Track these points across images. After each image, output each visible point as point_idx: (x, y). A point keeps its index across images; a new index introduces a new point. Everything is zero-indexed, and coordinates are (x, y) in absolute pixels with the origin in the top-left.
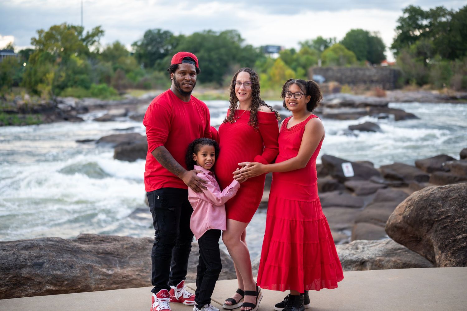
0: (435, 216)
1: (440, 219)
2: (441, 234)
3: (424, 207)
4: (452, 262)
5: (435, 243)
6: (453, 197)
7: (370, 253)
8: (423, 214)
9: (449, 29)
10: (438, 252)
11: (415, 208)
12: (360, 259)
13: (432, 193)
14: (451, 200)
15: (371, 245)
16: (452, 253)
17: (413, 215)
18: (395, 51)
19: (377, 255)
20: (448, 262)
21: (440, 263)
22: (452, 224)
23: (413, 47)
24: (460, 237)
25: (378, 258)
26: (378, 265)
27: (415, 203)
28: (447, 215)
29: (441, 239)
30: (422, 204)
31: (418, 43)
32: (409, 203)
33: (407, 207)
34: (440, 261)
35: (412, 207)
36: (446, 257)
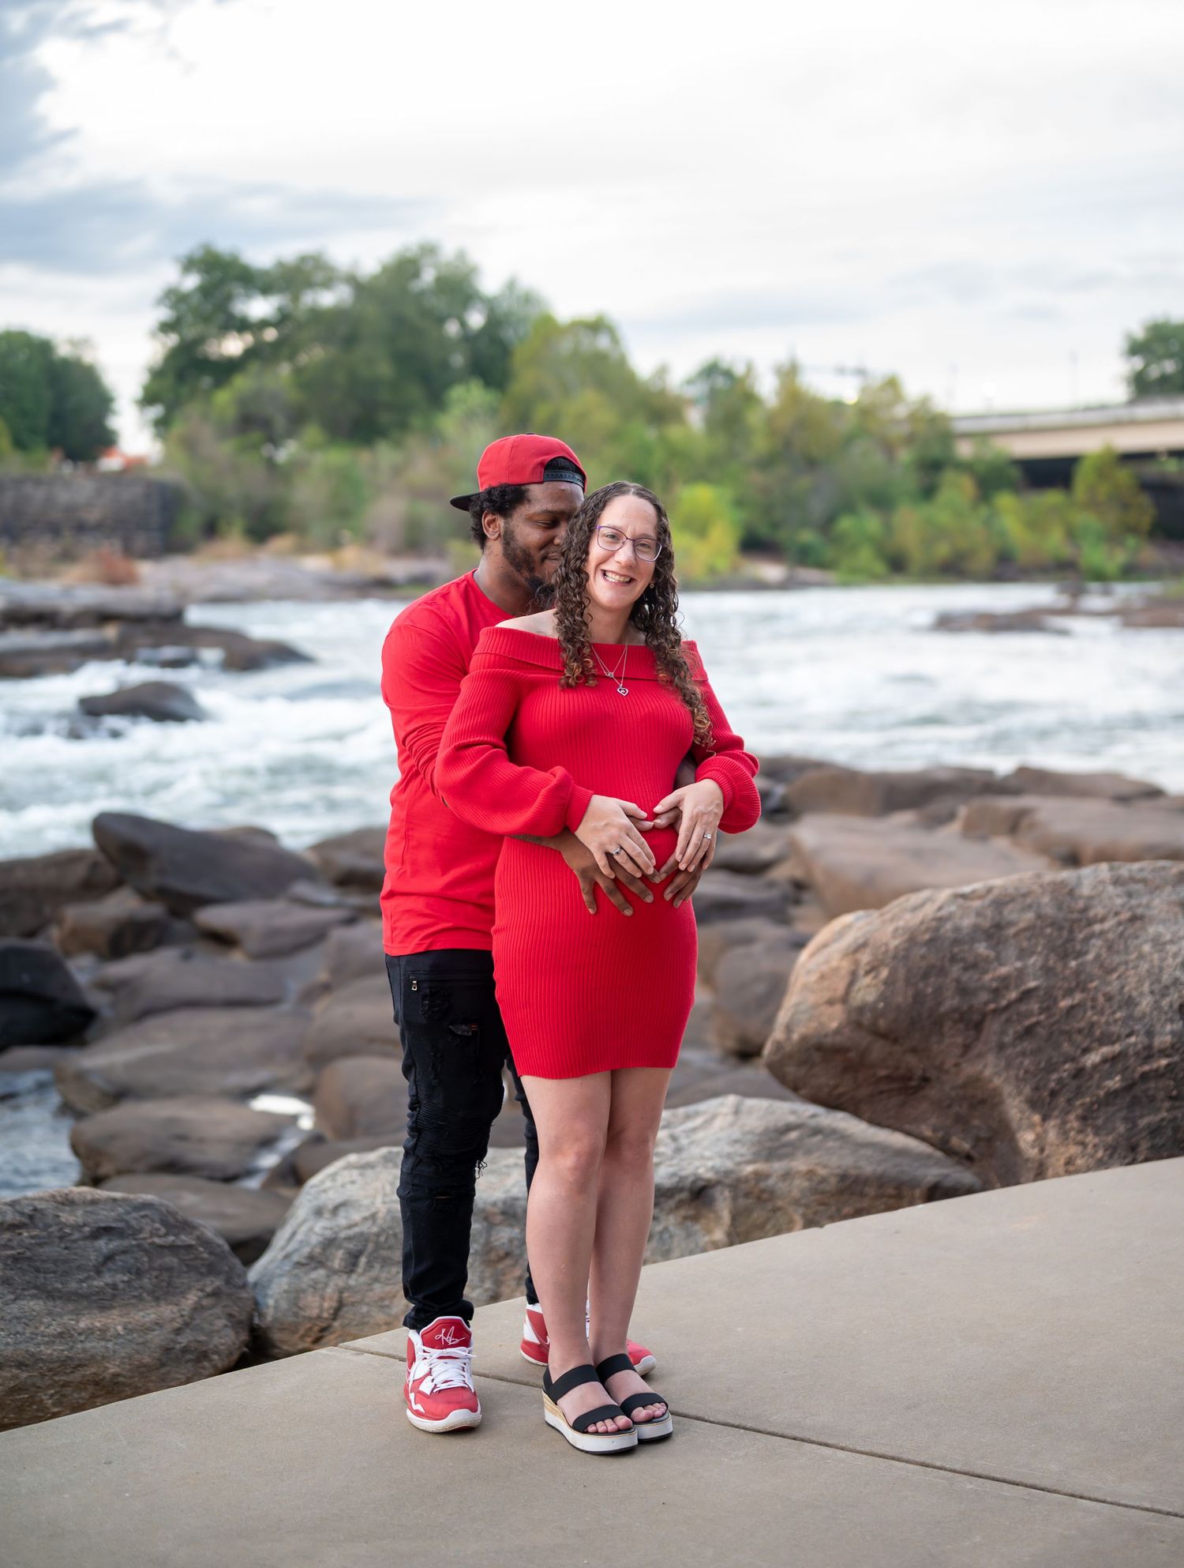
0: (984, 996)
1: (1004, 1003)
2: (1023, 1054)
3: (933, 967)
4: (1090, 1146)
5: (1007, 1090)
6: (1022, 925)
7: (707, 1154)
8: (938, 991)
10: (1028, 1118)
11: (902, 973)
12: (686, 1178)
13: (940, 914)
14: (1016, 935)
15: (690, 1124)
16: (1083, 1118)
17: (899, 999)
18: (156, 411)
19: (738, 1159)
20: (1074, 1150)
21: (1048, 1156)
22: (1049, 1017)
23: (224, 399)
24: (1093, 1058)
25: (749, 1169)
26: (756, 1191)
27: (890, 954)
28: (1023, 988)
29: (1026, 1072)
30: (923, 957)
32: (865, 958)
33: (861, 972)
34: (1042, 1150)
35: (884, 973)
36: (1064, 1134)
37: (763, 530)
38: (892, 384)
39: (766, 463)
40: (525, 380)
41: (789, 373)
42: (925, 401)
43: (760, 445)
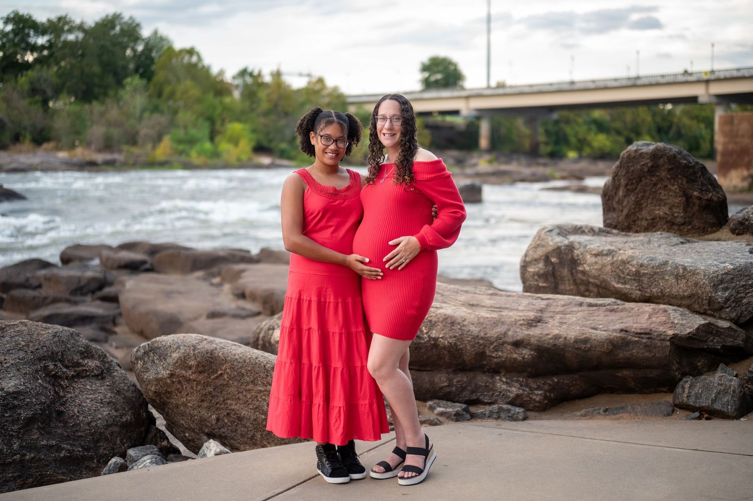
9: (80, 52)
23: (24, 81)
31: (31, 73)
37: (265, 143)
38: (321, 81)
39: (267, 114)
40: (160, 76)
41: (277, 75)
42: (335, 89)
43: (264, 106)
